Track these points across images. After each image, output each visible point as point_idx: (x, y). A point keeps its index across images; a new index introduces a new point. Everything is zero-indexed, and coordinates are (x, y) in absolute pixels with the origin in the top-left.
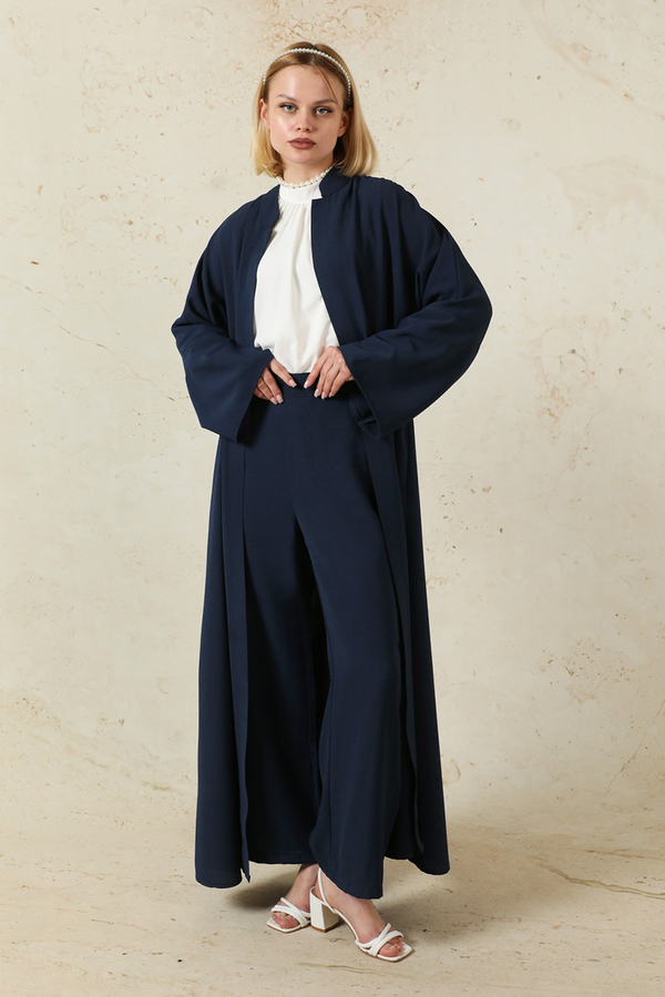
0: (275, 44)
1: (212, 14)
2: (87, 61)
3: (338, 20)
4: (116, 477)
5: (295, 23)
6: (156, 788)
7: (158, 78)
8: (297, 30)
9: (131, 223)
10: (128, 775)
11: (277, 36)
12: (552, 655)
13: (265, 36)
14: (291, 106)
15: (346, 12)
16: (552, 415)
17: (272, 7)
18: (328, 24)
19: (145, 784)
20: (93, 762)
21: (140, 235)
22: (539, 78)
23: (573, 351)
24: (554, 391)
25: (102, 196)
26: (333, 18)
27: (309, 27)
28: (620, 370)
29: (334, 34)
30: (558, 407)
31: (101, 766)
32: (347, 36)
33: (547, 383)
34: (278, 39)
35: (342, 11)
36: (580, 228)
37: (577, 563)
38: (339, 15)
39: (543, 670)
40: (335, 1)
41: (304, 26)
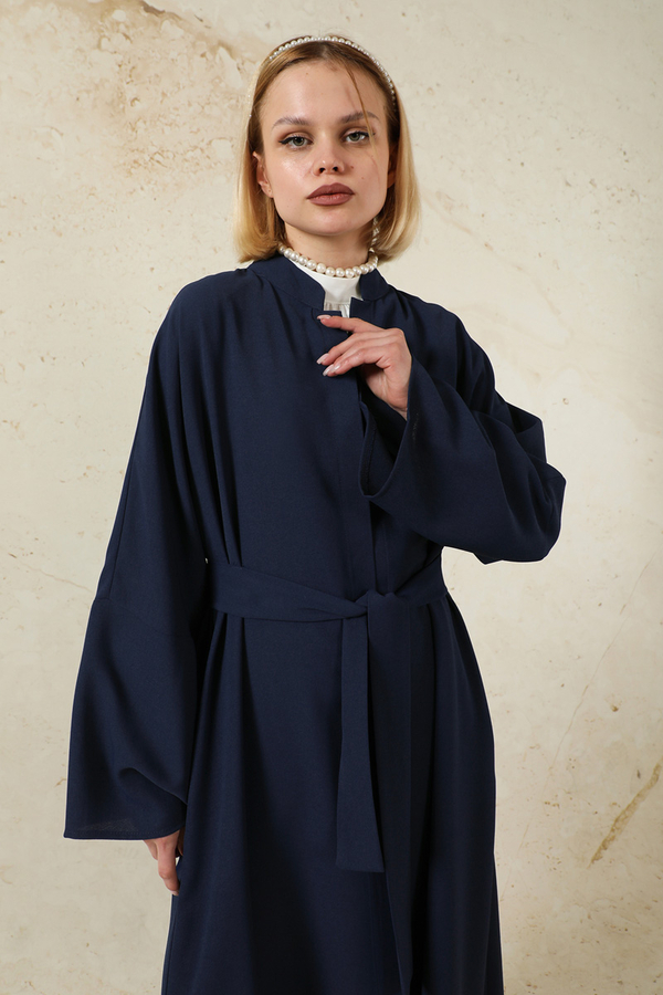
0: (133, 171)
1: (62, 134)
3: (202, 150)
5: (154, 149)
8: (157, 157)
11: (135, 162)
13: (121, 162)
15: (210, 142)
17: (130, 131)
18: (190, 154)
26: (196, 147)
27: (170, 155)
29: (198, 164)
32: (211, 167)
34: (136, 165)
35: (206, 141)
38: (203, 145)
40: (198, 130)
41: (165, 154)
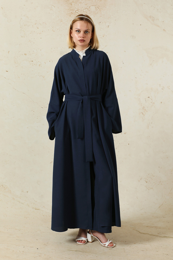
0: (71, 15)
1: (54, 7)
2: (21, 19)
3: (88, 9)
4: (27, 128)
5: (76, 9)
6: (36, 209)
7: (40, 24)
8: (77, 11)
9: (32, 61)
10: (29, 206)
11: (72, 13)
12: (141, 177)
13: (68, 13)
14: (79, 31)
15: (90, 7)
16: (143, 114)
17: (70, 5)
18: (85, 10)
19: (33, 208)
20: (20, 202)
21: (35, 64)
22: (141, 25)
23: (149, 97)
24: (143, 108)
25: (25, 54)
26: (86, 8)
27: (80, 11)
28: (161, 102)
29: (87, 13)
30: (144, 112)
31: (22, 203)
32: (90, 13)
33: (142, 106)
34: (72, 14)
35: (89, 7)
36: (151, 65)
37: (149, 153)
38: (88, 8)
39: (139, 181)
40: (87, 4)
41: (79, 11)
